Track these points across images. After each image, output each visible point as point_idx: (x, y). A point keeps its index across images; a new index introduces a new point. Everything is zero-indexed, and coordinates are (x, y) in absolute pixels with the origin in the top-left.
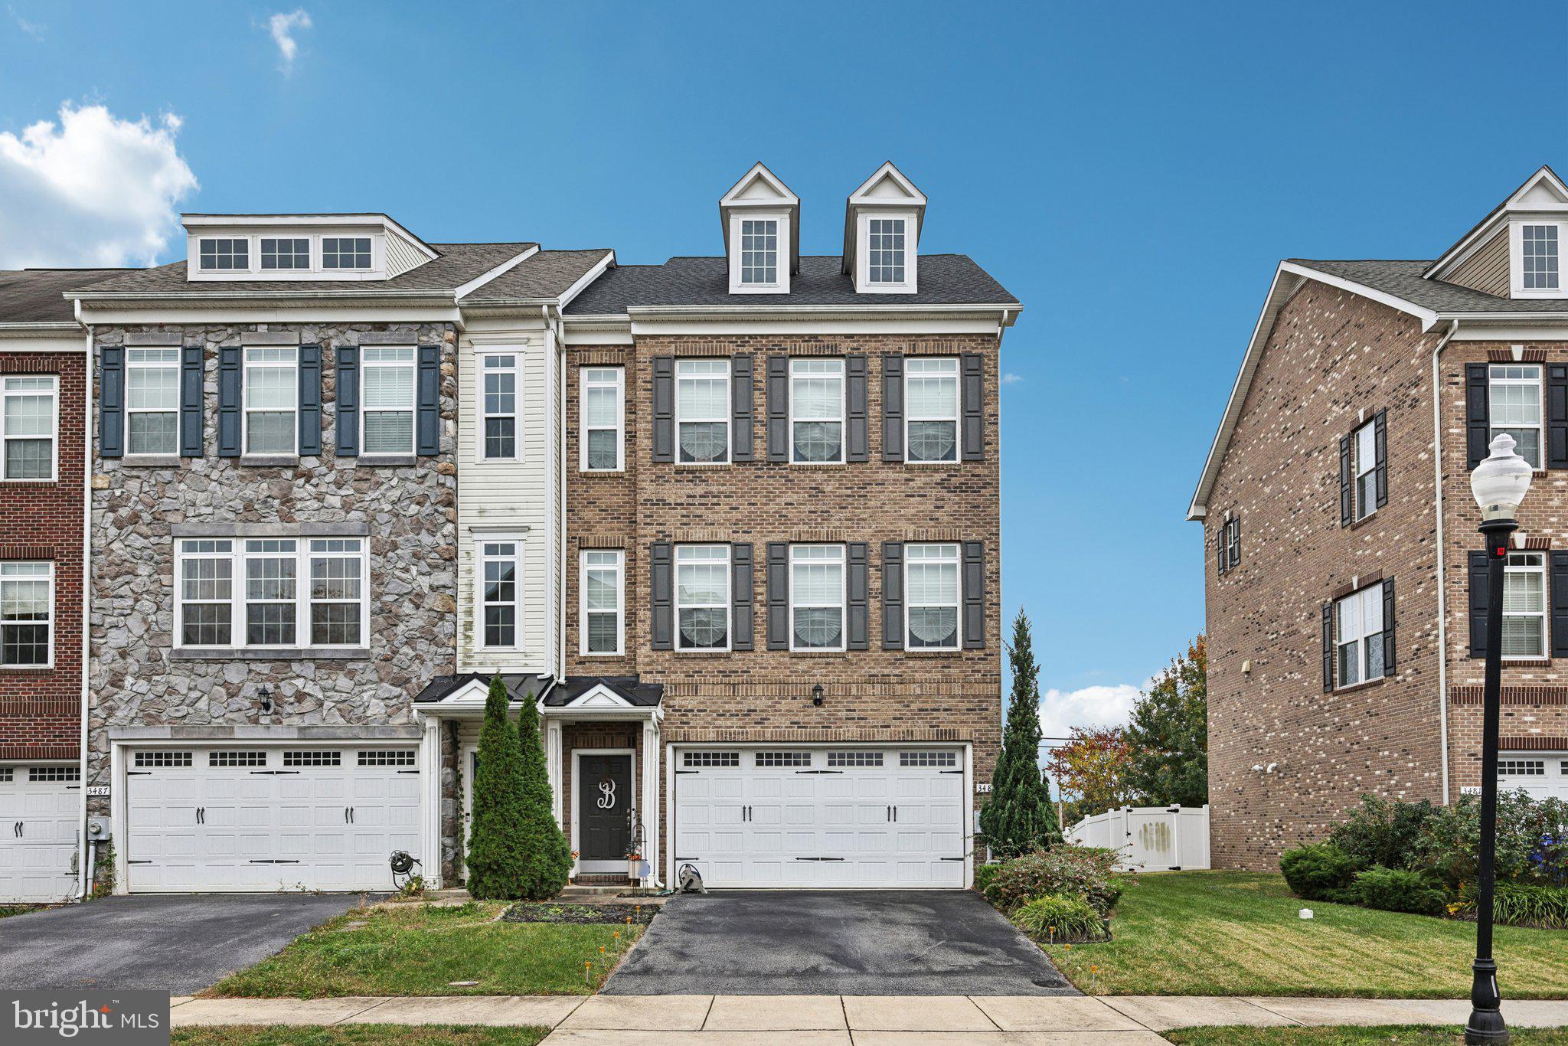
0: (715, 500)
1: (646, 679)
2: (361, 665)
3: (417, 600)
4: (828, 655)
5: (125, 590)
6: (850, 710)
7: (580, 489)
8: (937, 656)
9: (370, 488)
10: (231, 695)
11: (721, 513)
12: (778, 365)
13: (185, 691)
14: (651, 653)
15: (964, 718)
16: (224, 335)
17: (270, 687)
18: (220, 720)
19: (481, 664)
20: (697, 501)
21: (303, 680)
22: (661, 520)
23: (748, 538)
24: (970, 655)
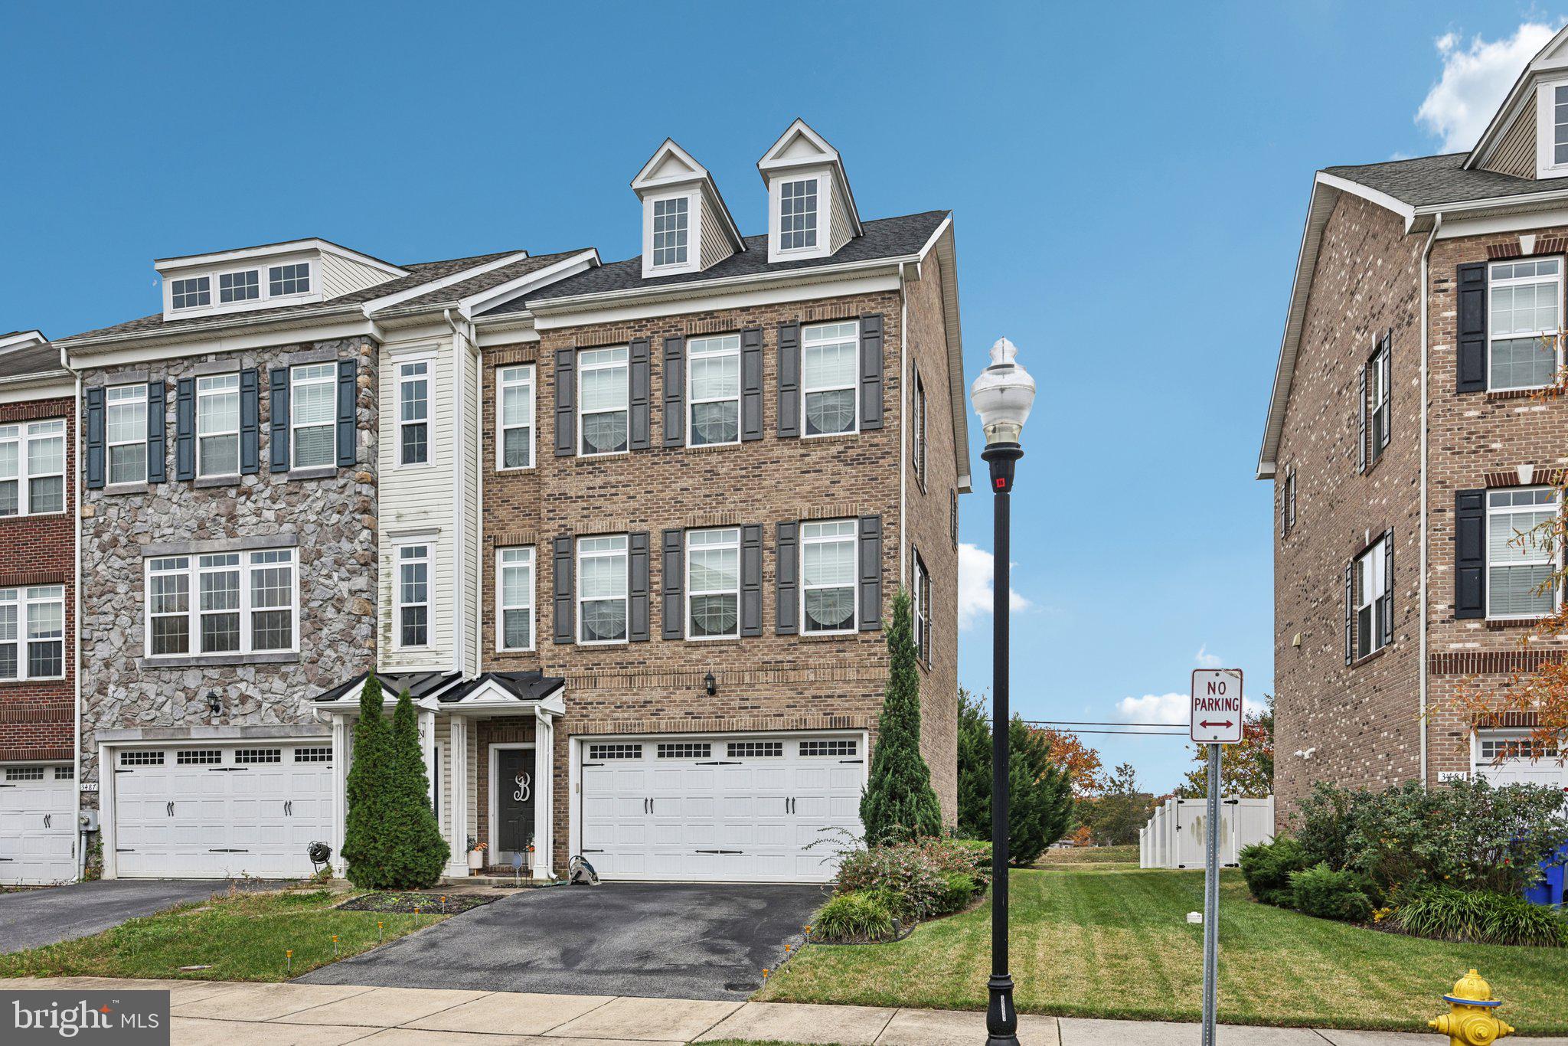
0: (613, 490)
1: (549, 673)
2: (292, 668)
3: (338, 603)
4: (721, 643)
5: (107, 608)
6: (743, 699)
7: (495, 488)
8: (832, 640)
9: (298, 501)
10: (189, 700)
11: (619, 504)
12: (674, 347)
13: (153, 697)
14: (553, 648)
15: (859, 704)
16: (181, 368)
17: (218, 691)
18: (179, 723)
19: (398, 663)
20: (596, 492)
21: (246, 684)
22: (563, 514)
23: (644, 527)
24: (866, 637)
